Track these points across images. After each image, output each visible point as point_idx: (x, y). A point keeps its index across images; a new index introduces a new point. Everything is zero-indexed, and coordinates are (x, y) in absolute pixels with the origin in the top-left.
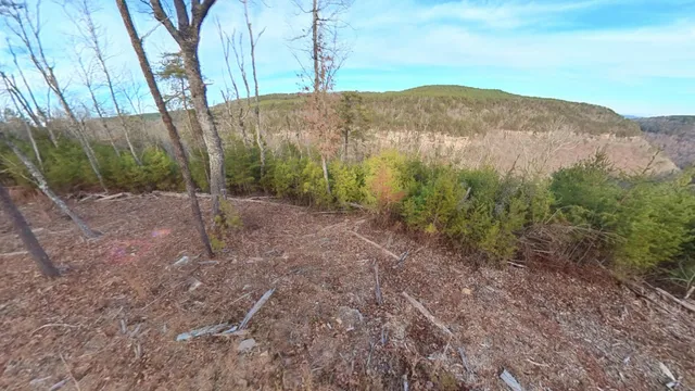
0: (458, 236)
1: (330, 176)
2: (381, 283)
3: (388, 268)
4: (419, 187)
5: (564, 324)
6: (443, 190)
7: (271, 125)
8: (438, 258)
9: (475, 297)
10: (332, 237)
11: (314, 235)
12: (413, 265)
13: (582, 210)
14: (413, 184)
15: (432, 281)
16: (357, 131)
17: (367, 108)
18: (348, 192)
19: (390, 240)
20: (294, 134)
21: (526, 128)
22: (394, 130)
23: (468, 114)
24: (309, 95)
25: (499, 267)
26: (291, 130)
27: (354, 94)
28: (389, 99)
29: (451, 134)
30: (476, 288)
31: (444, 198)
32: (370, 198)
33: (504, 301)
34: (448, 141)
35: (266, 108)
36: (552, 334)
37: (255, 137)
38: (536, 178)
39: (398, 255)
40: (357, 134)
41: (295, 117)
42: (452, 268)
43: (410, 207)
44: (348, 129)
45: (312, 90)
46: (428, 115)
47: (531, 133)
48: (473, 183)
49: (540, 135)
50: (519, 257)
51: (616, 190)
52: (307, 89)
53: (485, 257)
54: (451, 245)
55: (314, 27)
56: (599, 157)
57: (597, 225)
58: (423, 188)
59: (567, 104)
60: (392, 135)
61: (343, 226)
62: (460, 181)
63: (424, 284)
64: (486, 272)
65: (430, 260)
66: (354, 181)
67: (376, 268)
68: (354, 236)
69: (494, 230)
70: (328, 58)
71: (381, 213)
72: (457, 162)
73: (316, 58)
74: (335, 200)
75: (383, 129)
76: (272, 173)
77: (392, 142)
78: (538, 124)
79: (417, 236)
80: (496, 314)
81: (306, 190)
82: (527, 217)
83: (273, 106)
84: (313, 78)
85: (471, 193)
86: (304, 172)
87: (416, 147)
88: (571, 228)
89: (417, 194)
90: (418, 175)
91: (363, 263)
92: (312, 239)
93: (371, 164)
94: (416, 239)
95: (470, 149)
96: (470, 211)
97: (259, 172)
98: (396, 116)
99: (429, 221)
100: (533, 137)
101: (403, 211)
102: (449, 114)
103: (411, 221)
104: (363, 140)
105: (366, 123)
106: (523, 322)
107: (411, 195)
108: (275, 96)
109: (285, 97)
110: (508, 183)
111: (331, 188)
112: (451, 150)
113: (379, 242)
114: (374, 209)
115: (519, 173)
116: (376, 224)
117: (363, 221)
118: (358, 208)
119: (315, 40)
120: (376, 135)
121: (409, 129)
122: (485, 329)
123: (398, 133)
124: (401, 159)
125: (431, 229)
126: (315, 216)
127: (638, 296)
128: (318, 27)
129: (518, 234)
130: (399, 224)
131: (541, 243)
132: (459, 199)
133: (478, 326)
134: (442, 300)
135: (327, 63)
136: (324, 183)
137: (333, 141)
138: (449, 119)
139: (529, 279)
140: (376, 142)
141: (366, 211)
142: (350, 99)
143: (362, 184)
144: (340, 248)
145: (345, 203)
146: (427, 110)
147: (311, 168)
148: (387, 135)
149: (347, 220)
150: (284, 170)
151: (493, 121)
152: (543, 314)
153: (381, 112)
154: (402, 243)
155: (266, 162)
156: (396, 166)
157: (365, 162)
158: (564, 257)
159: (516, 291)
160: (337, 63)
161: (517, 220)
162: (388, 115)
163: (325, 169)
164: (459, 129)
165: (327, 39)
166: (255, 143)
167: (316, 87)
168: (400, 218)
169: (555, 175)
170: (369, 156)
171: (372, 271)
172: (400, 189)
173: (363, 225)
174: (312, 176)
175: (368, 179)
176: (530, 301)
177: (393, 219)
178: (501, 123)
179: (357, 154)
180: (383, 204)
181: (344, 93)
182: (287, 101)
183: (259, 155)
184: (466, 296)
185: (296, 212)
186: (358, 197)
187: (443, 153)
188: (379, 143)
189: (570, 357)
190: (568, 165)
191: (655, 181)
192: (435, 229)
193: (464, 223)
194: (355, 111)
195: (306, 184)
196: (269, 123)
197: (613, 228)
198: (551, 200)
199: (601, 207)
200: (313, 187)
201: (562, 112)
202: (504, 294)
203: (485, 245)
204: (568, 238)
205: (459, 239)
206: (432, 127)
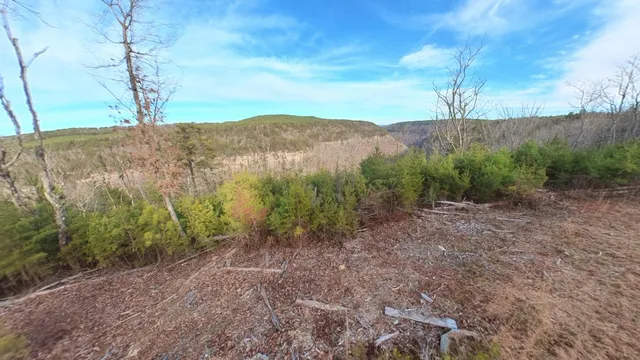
0: (320, 228)
1: (180, 216)
2: (274, 306)
3: (275, 286)
4: (277, 199)
5: (399, 253)
6: (297, 196)
7: (72, 169)
8: (313, 252)
9: (348, 267)
10: (201, 287)
11: (175, 296)
12: (296, 269)
13: (381, 181)
14: (271, 198)
15: (315, 275)
16: (202, 161)
17: (209, 137)
18: (207, 227)
19: (268, 257)
20: (115, 176)
21: (336, 139)
22: (241, 155)
23: (298, 134)
24: (131, 129)
25: (354, 237)
26: (111, 172)
27: (191, 126)
28: (228, 128)
29: (289, 151)
30: (346, 260)
31: (300, 202)
32: (234, 224)
33: (366, 259)
34: (289, 157)
35: (57, 147)
36: (396, 264)
37: (40, 190)
38: (352, 169)
39: (280, 268)
40: (202, 164)
41: (113, 156)
42: (326, 255)
43: (275, 219)
44: (190, 161)
45: (134, 123)
46: (268, 139)
47: (340, 142)
48: (317, 184)
49: (345, 142)
50: (362, 224)
51: (389, 165)
52: (127, 121)
53: (344, 235)
54: (319, 237)
55: (128, 59)
56: (377, 149)
57: (390, 188)
58: (281, 199)
59: (352, 121)
60: (239, 160)
61: (213, 267)
62: (307, 185)
63: (311, 281)
64: (348, 245)
65: (307, 258)
66: (211, 213)
67: (263, 294)
68: (229, 272)
69: (341, 213)
70: (152, 90)
71: (250, 235)
72: (301, 171)
73: (135, 90)
74: (193, 240)
75: (231, 155)
76: (83, 236)
77: (242, 165)
78: (341, 136)
79: (290, 243)
80: (365, 272)
81: (148, 243)
82: (356, 196)
83: (72, 144)
84: (135, 108)
85: (318, 191)
86: (141, 220)
87: (265, 166)
88: (379, 194)
89: (278, 206)
90: (273, 189)
91: (248, 295)
92: (173, 302)
93: (226, 190)
94: (290, 245)
95: (307, 160)
96: (321, 205)
97: (56, 240)
98: (239, 142)
99: (295, 225)
100: (342, 144)
101: (269, 225)
102: (284, 136)
103: (280, 232)
104: (211, 169)
105: (211, 152)
106: (382, 265)
107: (272, 209)
108: (74, 132)
109: (93, 132)
110: (338, 177)
111: (185, 229)
112: (293, 162)
113: (257, 265)
114: (241, 234)
115: (342, 169)
116: (248, 248)
117: (234, 251)
118: (224, 240)
119: (131, 72)
120: (224, 162)
121: (254, 152)
122: (364, 287)
123: (245, 157)
124: (253, 179)
125: (299, 231)
126: (170, 270)
127: (419, 217)
128: (133, 60)
129: (356, 210)
130: (270, 239)
131: (370, 209)
132: (311, 199)
133: (359, 289)
134: (329, 286)
135: (152, 96)
136: (174, 225)
137: (174, 175)
138: (285, 139)
139: (372, 236)
140: (226, 169)
141: (233, 239)
142: (185, 130)
143: (222, 212)
144: (216, 294)
145: (207, 240)
146: (266, 135)
147: (150, 212)
148: (235, 160)
149: (214, 258)
150: (107, 226)
151: (316, 137)
152: (388, 254)
153: (223, 140)
154: (279, 256)
155: (67, 223)
156: (251, 186)
157: (218, 190)
158: (383, 212)
159: (369, 248)
160: (164, 95)
161: (352, 199)
162: (232, 142)
163: (170, 208)
164: (294, 146)
165: (147, 71)
166: (41, 199)
167: (140, 119)
168: (269, 233)
169: (361, 165)
170: (221, 183)
171: (259, 298)
172: (262, 206)
173: (235, 255)
174: (155, 222)
175: (227, 207)
176: (378, 250)
177: (265, 236)
178: (321, 138)
179: (208, 184)
180: (249, 226)
181: (177, 125)
182: (98, 137)
183: (52, 215)
184: (344, 271)
185: (138, 277)
186: (220, 229)
187: (288, 166)
188: (229, 169)
189: (408, 270)
190: (365, 158)
191: (402, 156)
192: (302, 230)
193: (321, 215)
194: (195, 141)
195: (148, 235)
196: (66, 166)
197: (396, 186)
198: (364, 181)
199: (387, 177)
200: (158, 236)
201: (352, 127)
202: (364, 254)
203: (341, 226)
204: (380, 200)
205: (321, 230)
206: (274, 147)
